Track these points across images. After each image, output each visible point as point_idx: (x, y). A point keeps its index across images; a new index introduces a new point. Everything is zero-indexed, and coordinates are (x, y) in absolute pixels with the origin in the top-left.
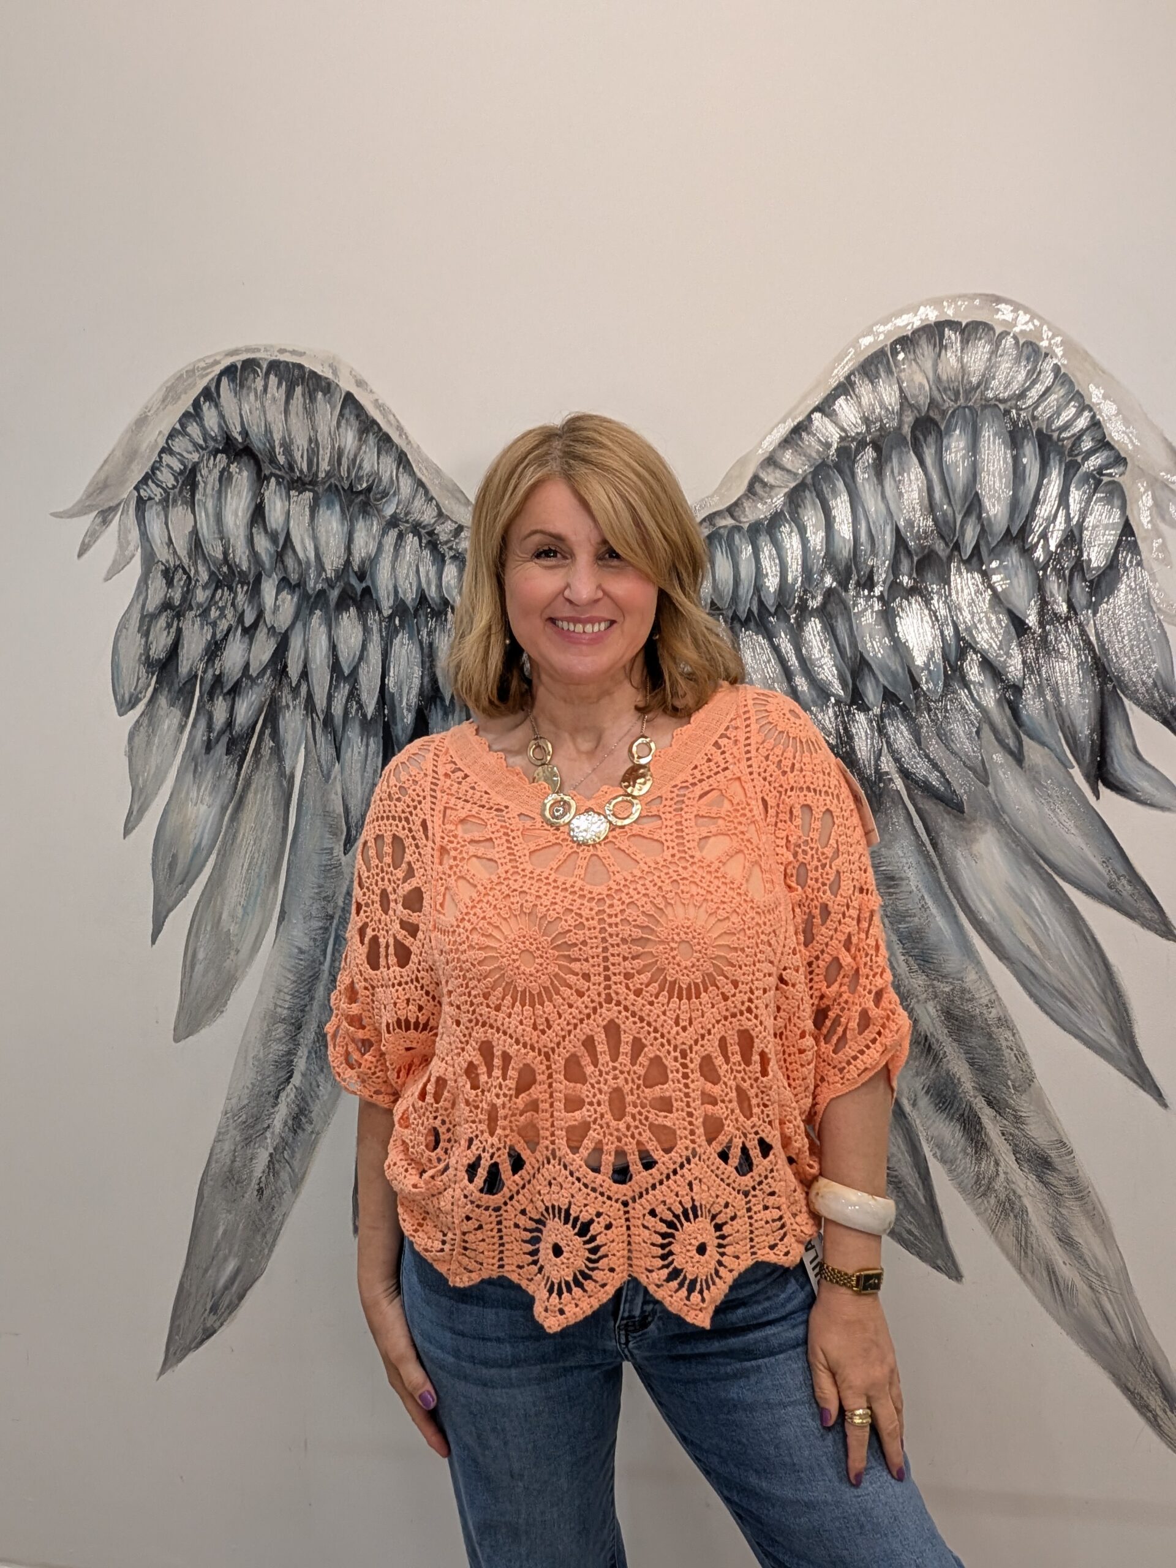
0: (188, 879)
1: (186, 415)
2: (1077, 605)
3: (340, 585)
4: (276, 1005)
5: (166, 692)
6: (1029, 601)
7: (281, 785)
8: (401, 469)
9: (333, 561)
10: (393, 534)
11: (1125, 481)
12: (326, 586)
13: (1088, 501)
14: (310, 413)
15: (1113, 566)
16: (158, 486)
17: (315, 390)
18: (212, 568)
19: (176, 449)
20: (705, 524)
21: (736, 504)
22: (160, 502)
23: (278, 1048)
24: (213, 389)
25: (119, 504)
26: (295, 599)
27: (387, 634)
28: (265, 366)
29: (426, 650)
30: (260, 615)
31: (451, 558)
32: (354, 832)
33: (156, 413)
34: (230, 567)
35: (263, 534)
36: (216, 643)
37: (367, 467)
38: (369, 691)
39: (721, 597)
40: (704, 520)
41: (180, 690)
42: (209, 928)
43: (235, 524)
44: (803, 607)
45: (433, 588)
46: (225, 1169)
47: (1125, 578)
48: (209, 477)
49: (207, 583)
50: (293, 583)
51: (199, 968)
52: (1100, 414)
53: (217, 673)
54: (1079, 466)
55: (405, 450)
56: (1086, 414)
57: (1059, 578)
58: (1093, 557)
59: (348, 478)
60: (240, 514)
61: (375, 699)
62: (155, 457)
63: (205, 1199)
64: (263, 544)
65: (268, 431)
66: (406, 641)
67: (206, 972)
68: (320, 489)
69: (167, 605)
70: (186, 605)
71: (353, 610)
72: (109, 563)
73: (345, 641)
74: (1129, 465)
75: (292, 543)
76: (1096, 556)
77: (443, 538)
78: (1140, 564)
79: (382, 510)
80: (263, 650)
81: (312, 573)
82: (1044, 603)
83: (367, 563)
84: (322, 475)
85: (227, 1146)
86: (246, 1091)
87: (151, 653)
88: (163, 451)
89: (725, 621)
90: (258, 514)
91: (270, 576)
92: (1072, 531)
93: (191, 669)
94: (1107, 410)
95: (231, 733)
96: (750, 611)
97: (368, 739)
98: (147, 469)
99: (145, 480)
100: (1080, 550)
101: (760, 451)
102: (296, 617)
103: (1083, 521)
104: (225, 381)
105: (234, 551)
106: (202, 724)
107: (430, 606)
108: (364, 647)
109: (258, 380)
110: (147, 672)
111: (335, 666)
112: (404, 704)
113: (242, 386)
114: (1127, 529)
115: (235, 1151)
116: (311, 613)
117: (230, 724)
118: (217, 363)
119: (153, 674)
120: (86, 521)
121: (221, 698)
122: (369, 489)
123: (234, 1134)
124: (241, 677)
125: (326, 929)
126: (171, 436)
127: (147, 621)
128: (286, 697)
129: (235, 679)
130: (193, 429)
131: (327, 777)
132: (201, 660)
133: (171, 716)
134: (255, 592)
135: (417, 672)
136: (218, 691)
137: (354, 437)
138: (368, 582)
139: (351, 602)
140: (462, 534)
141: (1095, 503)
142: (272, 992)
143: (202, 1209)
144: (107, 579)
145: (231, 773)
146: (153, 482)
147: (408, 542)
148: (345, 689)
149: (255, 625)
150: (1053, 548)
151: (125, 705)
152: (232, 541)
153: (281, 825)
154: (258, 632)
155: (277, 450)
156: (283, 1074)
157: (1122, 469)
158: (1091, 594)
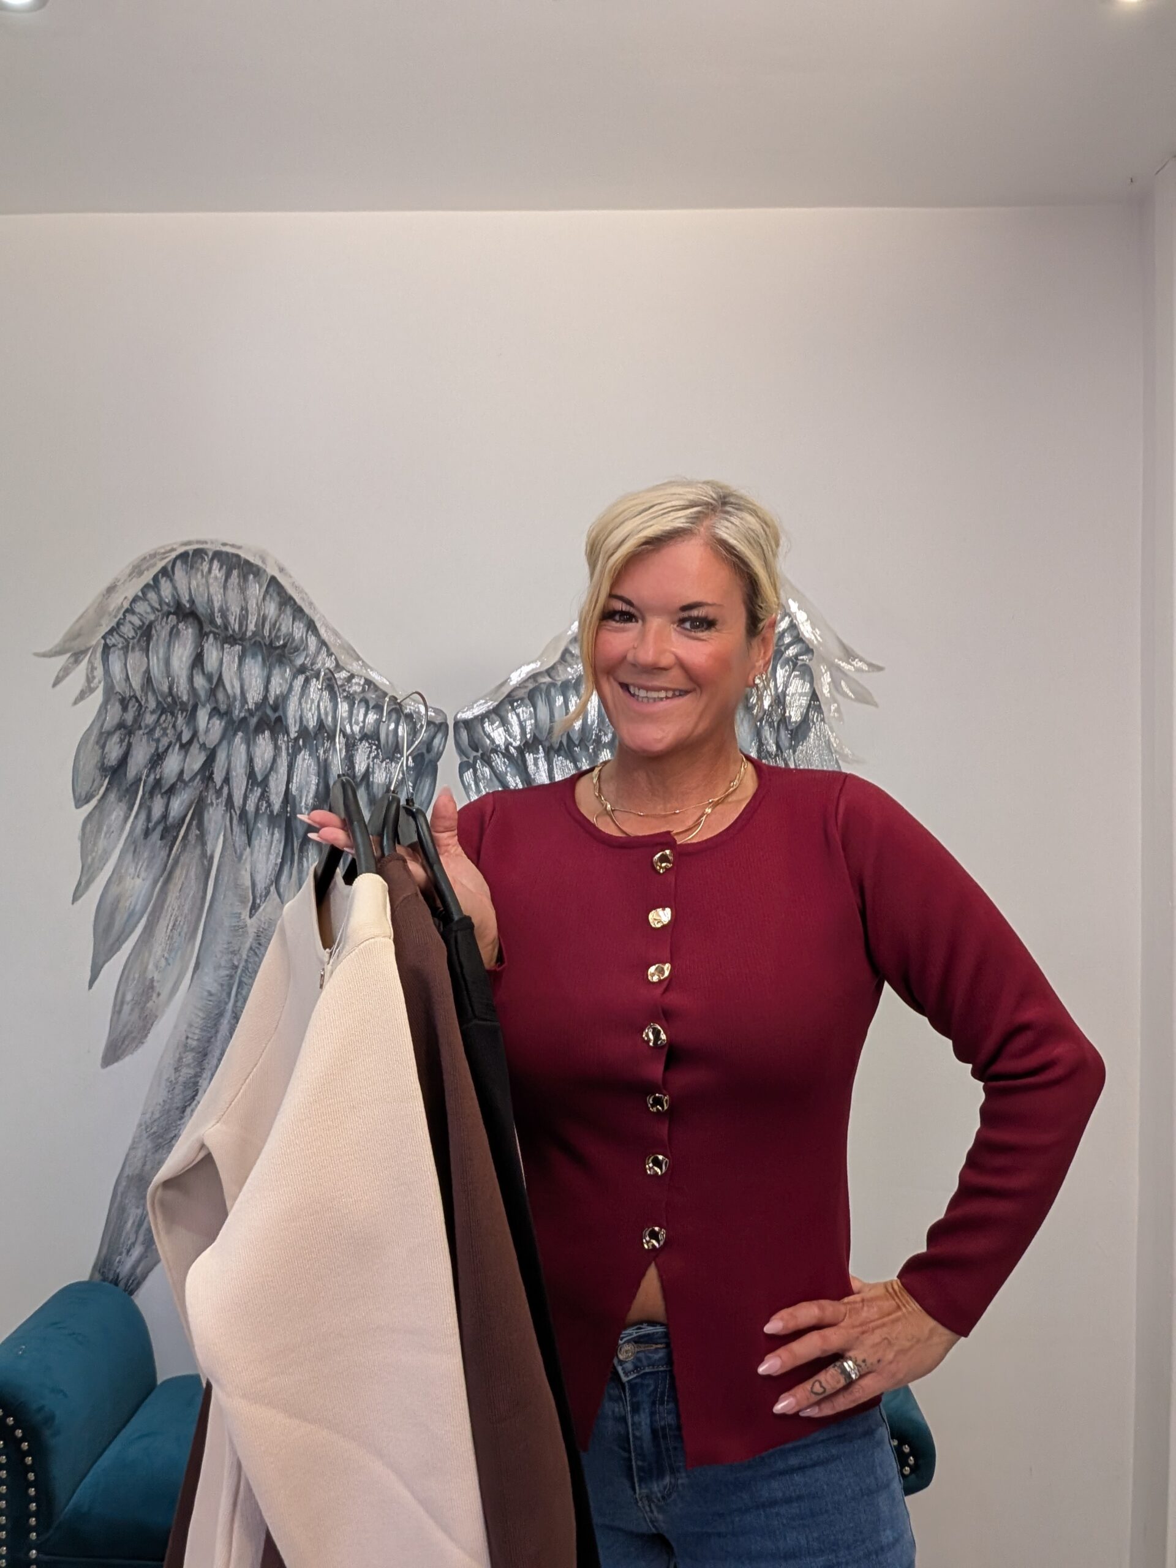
0: (123, 937)
1: (147, 586)
2: (782, 746)
3: (259, 714)
4: (187, 1038)
5: (115, 790)
6: (751, 742)
7: (203, 864)
8: (310, 633)
9: (254, 696)
10: (301, 679)
11: (811, 664)
12: (247, 715)
13: (789, 676)
14: (243, 590)
15: (805, 719)
16: (121, 636)
17: (248, 573)
18: (160, 699)
19: (137, 610)
20: (530, 681)
21: (553, 667)
22: (122, 648)
23: (187, 1072)
24: (169, 569)
25: (88, 649)
26: (223, 724)
27: (293, 751)
28: (210, 554)
29: (322, 764)
30: (195, 735)
31: (344, 697)
32: (258, 901)
33: (123, 583)
34: (173, 698)
35: (201, 676)
36: (158, 755)
37: (284, 630)
38: (277, 794)
39: (541, 732)
40: (530, 678)
41: (127, 790)
42: (137, 976)
43: (180, 666)
44: (598, 740)
45: (330, 719)
46: (137, 1172)
47: (813, 730)
48: (162, 632)
49: (154, 710)
50: (222, 711)
51: (126, 1008)
52: (796, 619)
53: (158, 777)
54: (782, 653)
55: (313, 618)
56: (787, 619)
57: (770, 727)
58: (792, 714)
59: (269, 636)
60: (184, 659)
61: (281, 799)
62: (120, 615)
63: (119, 1198)
64: (200, 682)
65: (210, 600)
66: (307, 757)
67: (132, 1010)
68: (247, 644)
69: (121, 725)
70: (136, 726)
71: (267, 733)
72: (77, 692)
73: (262, 758)
74: (815, 654)
75: (223, 683)
76: (795, 714)
77: (339, 683)
78: (823, 720)
79: (294, 661)
80: (196, 761)
81: (238, 704)
82: (761, 745)
83: (280, 698)
84: (249, 634)
85: (140, 1153)
86: (159, 1107)
87: (106, 761)
88: (127, 611)
89: (544, 749)
90: (198, 660)
91: (204, 706)
92: (778, 696)
93: (137, 774)
94: (801, 617)
95: (165, 822)
96: (561, 743)
97: (274, 829)
98: (113, 623)
99: (111, 632)
100: (784, 710)
101: (570, 633)
102: (223, 737)
103: (786, 690)
104: (179, 563)
105: (177, 687)
106: (143, 816)
107: (326, 732)
108: (274, 761)
109: (205, 563)
110: (102, 776)
111: (251, 775)
112: (303, 804)
113: (192, 567)
114: (814, 696)
115: (146, 1156)
116: (235, 734)
117: (165, 816)
118: (173, 550)
119: (106, 777)
120: (62, 661)
121: (159, 796)
122: (284, 646)
123: (147, 1144)
124: (177, 781)
125: (231, 977)
126: (135, 600)
127: (104, 737)
128: (211, 797)
129: (172, 781)
130: (152, 596)
131: (240, 858)
132: (145, 767)
133: (118, 809)
134: (192, 717)
135: (314, 780)
136: (157, 791)
137: (275, 609)
138: (280, 713)
139: (266, 727)
140: (354, 681)
141: (793, 678)
142: (185, 1026)
143: (116, 1205)
144: (75, 703)
145: (164, 854)
146: (117, 633)
147: (312, 684)
148: (258, 792)
149: (190, 742)
150: (766, 706)
151: (80, 801)
152: (176, 680)
153: (201, 894)
154: (192, 748)
155: (216, 615)
156: (189, 1093)
157: (810, 656)
158: (791, 739)
